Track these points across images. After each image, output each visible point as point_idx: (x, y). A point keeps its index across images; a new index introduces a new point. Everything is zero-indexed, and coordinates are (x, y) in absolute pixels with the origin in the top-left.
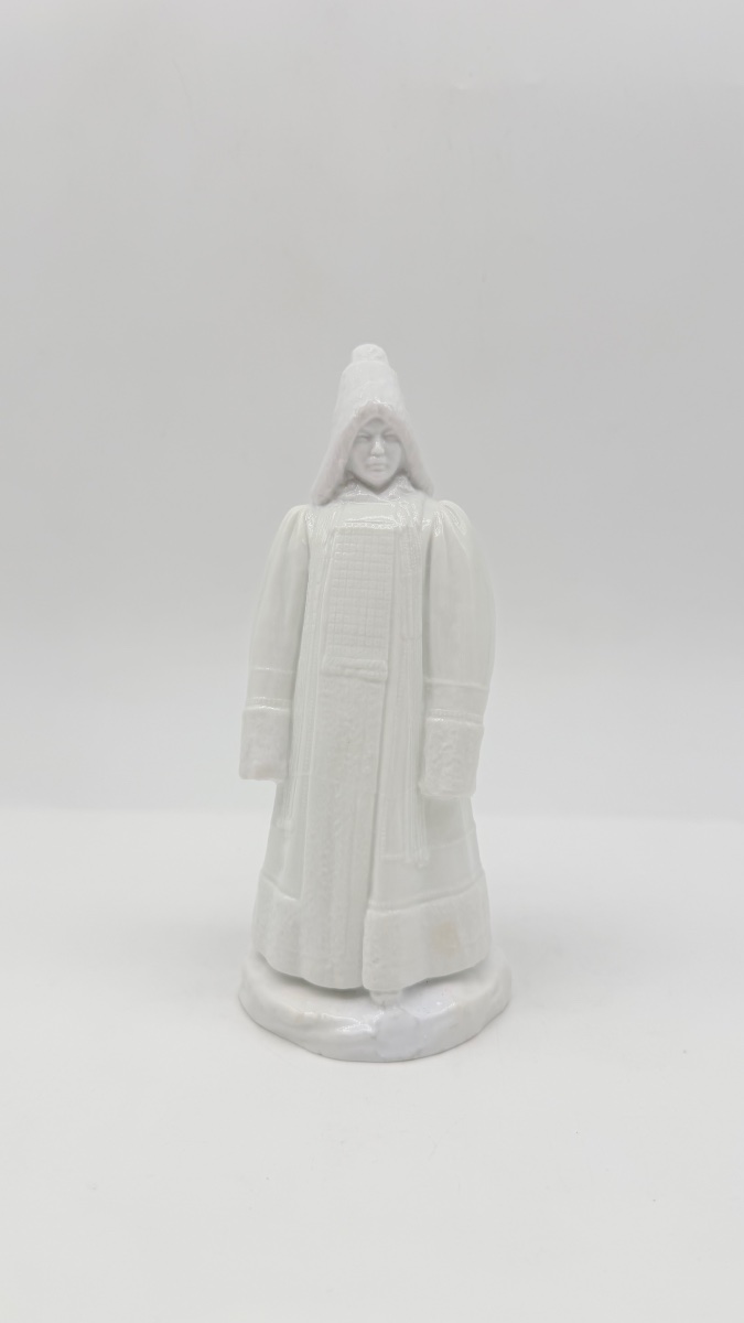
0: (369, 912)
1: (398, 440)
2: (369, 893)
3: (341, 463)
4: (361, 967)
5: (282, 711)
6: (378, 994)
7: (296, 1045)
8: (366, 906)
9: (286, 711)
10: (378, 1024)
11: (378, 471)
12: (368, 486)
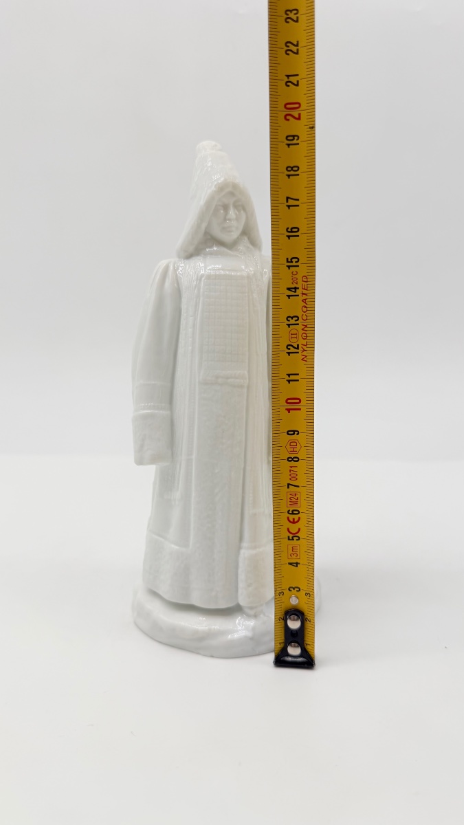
0: (242, 551)
1: (244, 210)
2: (241, 539)
3: (204, 226)
4: (237, 591)
5: (166, 413)
6: (251, 608)
7: (193, 652)
8: (240, 548)
9: (168, 412)
10: (254, 629)
11: (230, 232)
12: (221, 243)
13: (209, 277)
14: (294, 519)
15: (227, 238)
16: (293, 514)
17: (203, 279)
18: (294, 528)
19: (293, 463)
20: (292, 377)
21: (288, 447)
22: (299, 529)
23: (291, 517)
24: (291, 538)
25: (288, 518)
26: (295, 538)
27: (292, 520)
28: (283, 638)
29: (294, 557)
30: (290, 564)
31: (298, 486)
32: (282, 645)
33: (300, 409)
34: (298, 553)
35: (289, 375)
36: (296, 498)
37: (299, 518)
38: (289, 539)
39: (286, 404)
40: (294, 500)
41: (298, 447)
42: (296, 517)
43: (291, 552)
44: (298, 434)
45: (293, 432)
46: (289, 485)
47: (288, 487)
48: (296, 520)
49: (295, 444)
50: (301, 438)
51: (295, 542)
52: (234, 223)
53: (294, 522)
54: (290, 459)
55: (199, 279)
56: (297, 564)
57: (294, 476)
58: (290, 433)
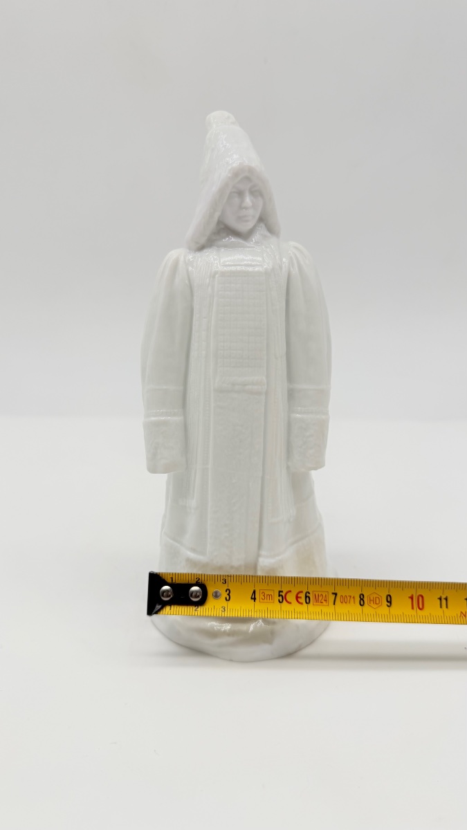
0: (261, 559)
3: (216, 215)
8: (258, 556)
9: (182, 418)
11: (247, 221)
12: (236, 234)
13: (223, 274)
14: (301, 598)
15: (243, 227)
16: (306, 597)
17: (217, 276)
18: (291, 597)
19: (358, 599)
20: (444, 602)
21: (375, 596)
22: (290, 603)
23: (303, 595)
24: (281, 593)
25: (302, 592)
26: (281, 598)
27: (299, 595)
28: (177, 582)
29: (262, 596)
30: (254, 592)
31: (334, 604)
32: (169, 581)
33: (413, 608)
34: (265, 600)
35: (446, 599)
36: (323, 601)
37: (302, 604)
38: (280, 592)
39: (418, 595)
40: (320, 598)
41: (375, 606)
42: (302, 600)
43: (267, 593)
44: (388, 606)
45: (389, 601)
46: (336, 594)
47: (333, 594)
48: (299, 600)
49: (378, 602)
50: (384, 609)
51: (277, 598)
52: (251, 212)
53: (297, 598)
54: (362, 598)
55: (213, 276)
56: (255, 599)
57: (345, 600)
58: (389, 598)
